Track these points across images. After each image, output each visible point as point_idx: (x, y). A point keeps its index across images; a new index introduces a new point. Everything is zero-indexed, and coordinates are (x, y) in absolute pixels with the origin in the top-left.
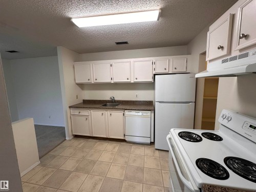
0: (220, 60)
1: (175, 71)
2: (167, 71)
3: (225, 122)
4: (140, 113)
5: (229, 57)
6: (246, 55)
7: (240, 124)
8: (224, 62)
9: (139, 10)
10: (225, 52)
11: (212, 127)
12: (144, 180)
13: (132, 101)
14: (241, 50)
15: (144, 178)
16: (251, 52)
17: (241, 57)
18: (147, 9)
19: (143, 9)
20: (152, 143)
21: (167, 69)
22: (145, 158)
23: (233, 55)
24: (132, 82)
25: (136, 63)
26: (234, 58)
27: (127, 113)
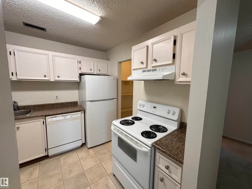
0: (141, 70)
1: (99, 72)
2: (92, 72)
3: (141, 108)
4: (69, 116)
5: (146, 69)
6: (155, 70)
7: (148, 107)
8: (144, 71)
9: (81, 6)
10: (144, 66)
11: (130, 113)
12: (90, 181)
13: (51, 104)
14: (153, 67)
15: (89, 180)
16: (158, 69)
17: (153, 70)
18: (90, 10)
19: (86, 7)
20: (84, 145)
21: (92, 69)
22: (82, 162)
23: (149, 69)
24: (52, 80)
25: (57, 58)
26: (149, 71)
27: (49, 119)
